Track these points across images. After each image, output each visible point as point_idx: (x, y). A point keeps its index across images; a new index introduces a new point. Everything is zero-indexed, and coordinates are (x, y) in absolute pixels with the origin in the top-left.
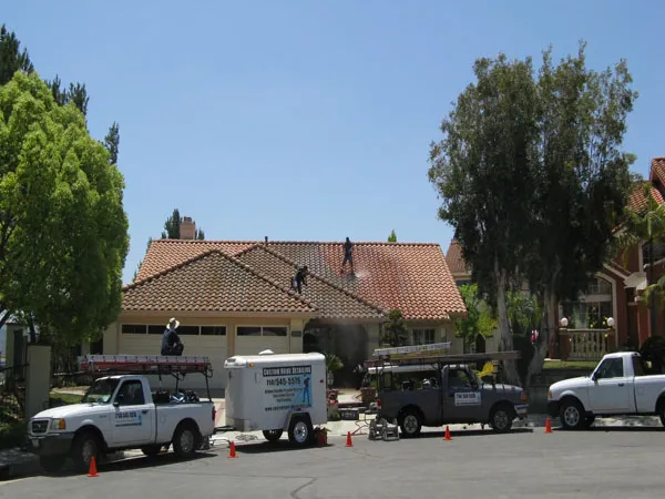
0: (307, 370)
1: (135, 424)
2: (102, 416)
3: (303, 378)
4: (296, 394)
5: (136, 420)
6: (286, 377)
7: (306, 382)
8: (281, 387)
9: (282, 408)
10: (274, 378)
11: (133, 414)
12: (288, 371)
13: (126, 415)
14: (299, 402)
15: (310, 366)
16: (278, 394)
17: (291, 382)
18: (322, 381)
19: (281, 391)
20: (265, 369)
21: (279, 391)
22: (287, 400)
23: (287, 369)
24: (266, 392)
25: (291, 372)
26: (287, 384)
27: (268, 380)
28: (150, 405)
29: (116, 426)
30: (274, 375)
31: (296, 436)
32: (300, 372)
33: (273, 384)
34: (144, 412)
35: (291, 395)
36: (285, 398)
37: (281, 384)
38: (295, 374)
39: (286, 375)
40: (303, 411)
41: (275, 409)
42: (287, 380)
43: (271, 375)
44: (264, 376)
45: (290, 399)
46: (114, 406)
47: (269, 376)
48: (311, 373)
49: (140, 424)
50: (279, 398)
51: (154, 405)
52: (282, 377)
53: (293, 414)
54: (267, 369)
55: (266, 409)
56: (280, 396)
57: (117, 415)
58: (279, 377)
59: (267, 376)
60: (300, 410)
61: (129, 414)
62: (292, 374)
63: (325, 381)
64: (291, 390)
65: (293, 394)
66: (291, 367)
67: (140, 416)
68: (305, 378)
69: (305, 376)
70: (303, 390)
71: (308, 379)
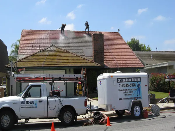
0: (139, 80)
1: (34, 107)
2: (15, 103)
3: (137, 84)
4: (134, 91)
5: (34, 105)
6: (129, 83)
7: (139, 86)
8: (126, 88)
9: (129, 98)
10: (123, 83)
11: (32, 102)
12: (130, 80)
14: (135, 96)
15: (140, 78)
16: (124, 92)
17: (132, 85)
18: (146, 86)
19: (127, 90)
20: (118, 79)
21: (125, 90)
22: (129, 95)
23: (129, 79)
24: (119, 90)
25: (131, 80)
26: (129, 87)
27: (120, 85)
28: (44, 98)
29: (22, 108)
30: (123, 82)
31: (135, 113)
32: (135, 80)
33: (122, 86)
34: (40, 102)
35: (131, 92)
36: (129, 93)
37: (127, 86)
38: (133, 82)
39: (129, 82)
40: (138, 100)
41: (124, 99)
42: (129, 85)
43: (122, 82)
44: (118, 82)
45: (131, 94)
46: (23, 98)
47: (120, 82)
48: (140, 81)
49: (36, 107)
50: (126, 94)
51: (47, 98)
52: (127, 83)
53: (133, 101)
54: (119, 78)
55: (119, 99)
56: (126, 92)
57: (24, 103)
58: (126, 83)
59: (119, 82)
60: (136, 99)
61: (29, 102)
62: (132, 82)
63: (147, 86)
64: (131, 90)
65: (133, 92)
66: (131, 78)
67: (36, 103)
68: (138, 84)
69: (138, 83)
70: (137, 90)
71: (139, 84)
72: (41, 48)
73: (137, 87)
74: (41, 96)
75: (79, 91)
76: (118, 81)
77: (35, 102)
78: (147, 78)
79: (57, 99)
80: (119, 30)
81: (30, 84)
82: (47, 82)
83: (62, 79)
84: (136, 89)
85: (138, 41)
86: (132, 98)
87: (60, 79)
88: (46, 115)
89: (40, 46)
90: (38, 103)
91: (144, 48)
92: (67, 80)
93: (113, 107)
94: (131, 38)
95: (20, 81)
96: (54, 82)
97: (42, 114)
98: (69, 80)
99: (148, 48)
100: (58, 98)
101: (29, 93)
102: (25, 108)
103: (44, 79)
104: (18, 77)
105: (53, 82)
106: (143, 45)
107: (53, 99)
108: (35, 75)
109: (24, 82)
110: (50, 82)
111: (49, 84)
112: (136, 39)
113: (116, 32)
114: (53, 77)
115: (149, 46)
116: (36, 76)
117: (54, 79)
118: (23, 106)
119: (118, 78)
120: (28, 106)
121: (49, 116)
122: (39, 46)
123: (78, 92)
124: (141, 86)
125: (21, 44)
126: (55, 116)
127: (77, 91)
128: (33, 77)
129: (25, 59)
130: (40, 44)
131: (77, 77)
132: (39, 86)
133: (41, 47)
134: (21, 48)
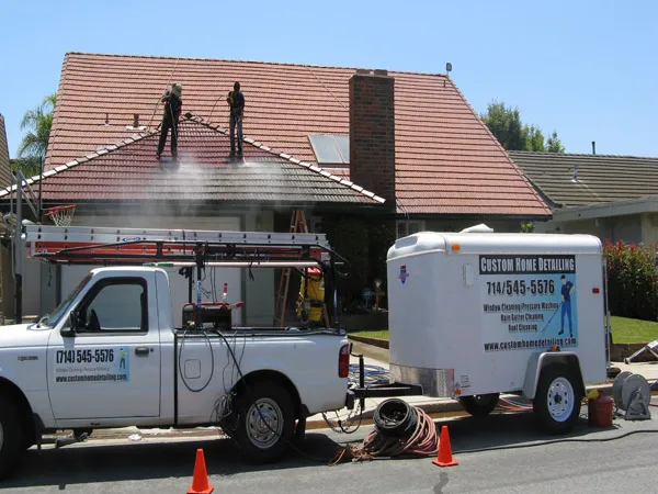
0: (567, 264)
1: (113, 377)
2: (27, 357)
3: (559, 282)
4: (547, 314)
5: (112, 368)
6: (528, 279)
7: (566, 291)
8: (515, 299)
9: (519, 345)
10: (502, 279)
11: (106, 355)
12: (529, 265)
13: (85, 356)
14: (552, 334)
15: (573, 257)
16: (509, 315)
17: (537, 289)
18: (596, 291)
19: (517, 307)
20: (483, 259)
21: (511, 307)
22: (528, 327)
23: (529, 262)
24: (486, 308)
25: (537, 267)
26: (528, 293)
27: (489, 283)
28: (160, 337)
29: (58, 379)
30: (502, 272)
31: (551, 408)
32: (553, 268)
33: (499, 291)
34: (142, 353)
35: (536, 317)
36: (525, 323)
37: (517, 291)
38: (544, 272)
39: (526, 272)
40: (564, 352)
41: (505, 346)
42: (528, 284)
43: (497, 273)
44: (481, 273)
45: (535, 327)
46: (63, 334)
47: (492, 273)
48: (574, 272)
49: (124, 377)
50: (513, 324)
51: (173, 336)
52: (519, 277)
53: (545, 358)
54: (488, 257)
55: (487, 347)
56: (514, 318)
57: (67, 356)
58: (513, 278)
59: (487, 273)
60: (558, 350)
61: (93, 354)
62: (538, 272)
63: (601, 290)
64: (536, 306)
65: (541, 316)
66: (537, 257)
67: (123, 360)
68: (564, 282)
69: (563, 277)
70: (560, 308)
71: (570, 284)
72: (141, 128)
73: (559, 298)
74: (145, 328)
75: (308, 307)
76: (484, 270)
77: (117, 357)
78: (600, 259)
79: (216, 342)
80: (449, 67)
81: (96, 271)
82: (172, 265)
83: (240, 251)
84: (556, 306)
85: (516, 114)
86: (540, 344)
87: (230, 252)
88: (168, 415)
89: (136, 116)
90: (133, 360)
91: (536, 142)
92: (263, 259)
93: (458, 379)
94: (491, 103)
95: (52, 259)
96: (204, 266)
97: (150, 410)
98: (272, 259)
99: (550, 142)
100: (220, 336)
101: (93, 311)
102: (72, 379)
103: (160, 253)
104: (42, 239)
105: (201, 266)
106: (532, 130)
107: (201, 343)
108: (118, 232)
109: (69, 263)
110: (184, 267)
111: (181, 272)
112: (506, 107)
113: (439, 75)
114: (200, 244)
115: (555, 135)
116: (122, 237)
117: (204, 253)
118: (64, 370)
119: (481, 257)
120: (88, 374)
121: (179, 416)
122: (132, 117)
123: (303, 312)
124: (575, 292)
125: (63, 108)
126: (207, 420)
127: (299, 304)
128: (111, 239)
129: (77, 168)
130: (137, 112)
131: (306, 247)
132: (140, 281)
133: (140, 122)
134: (60, 126)
